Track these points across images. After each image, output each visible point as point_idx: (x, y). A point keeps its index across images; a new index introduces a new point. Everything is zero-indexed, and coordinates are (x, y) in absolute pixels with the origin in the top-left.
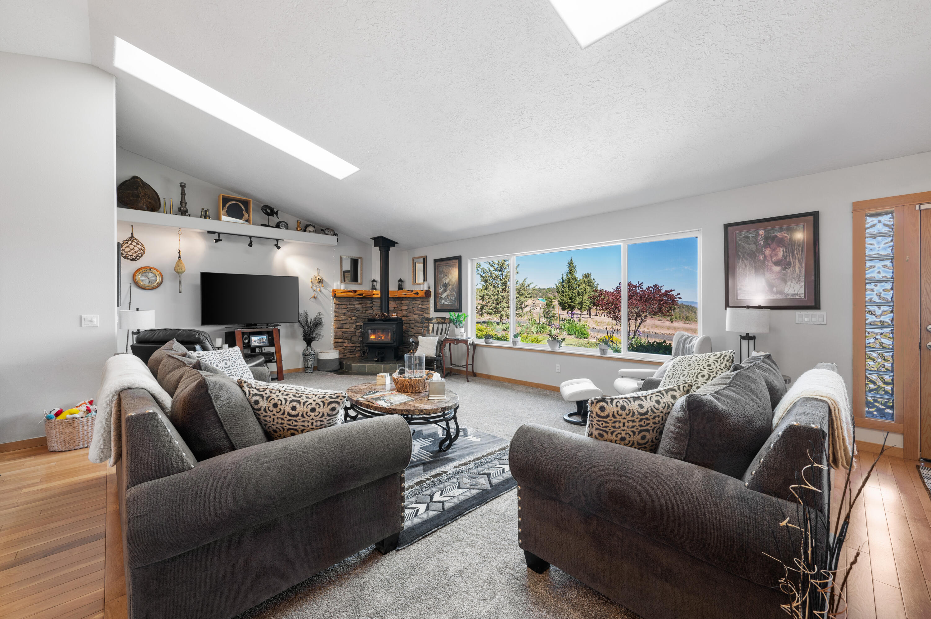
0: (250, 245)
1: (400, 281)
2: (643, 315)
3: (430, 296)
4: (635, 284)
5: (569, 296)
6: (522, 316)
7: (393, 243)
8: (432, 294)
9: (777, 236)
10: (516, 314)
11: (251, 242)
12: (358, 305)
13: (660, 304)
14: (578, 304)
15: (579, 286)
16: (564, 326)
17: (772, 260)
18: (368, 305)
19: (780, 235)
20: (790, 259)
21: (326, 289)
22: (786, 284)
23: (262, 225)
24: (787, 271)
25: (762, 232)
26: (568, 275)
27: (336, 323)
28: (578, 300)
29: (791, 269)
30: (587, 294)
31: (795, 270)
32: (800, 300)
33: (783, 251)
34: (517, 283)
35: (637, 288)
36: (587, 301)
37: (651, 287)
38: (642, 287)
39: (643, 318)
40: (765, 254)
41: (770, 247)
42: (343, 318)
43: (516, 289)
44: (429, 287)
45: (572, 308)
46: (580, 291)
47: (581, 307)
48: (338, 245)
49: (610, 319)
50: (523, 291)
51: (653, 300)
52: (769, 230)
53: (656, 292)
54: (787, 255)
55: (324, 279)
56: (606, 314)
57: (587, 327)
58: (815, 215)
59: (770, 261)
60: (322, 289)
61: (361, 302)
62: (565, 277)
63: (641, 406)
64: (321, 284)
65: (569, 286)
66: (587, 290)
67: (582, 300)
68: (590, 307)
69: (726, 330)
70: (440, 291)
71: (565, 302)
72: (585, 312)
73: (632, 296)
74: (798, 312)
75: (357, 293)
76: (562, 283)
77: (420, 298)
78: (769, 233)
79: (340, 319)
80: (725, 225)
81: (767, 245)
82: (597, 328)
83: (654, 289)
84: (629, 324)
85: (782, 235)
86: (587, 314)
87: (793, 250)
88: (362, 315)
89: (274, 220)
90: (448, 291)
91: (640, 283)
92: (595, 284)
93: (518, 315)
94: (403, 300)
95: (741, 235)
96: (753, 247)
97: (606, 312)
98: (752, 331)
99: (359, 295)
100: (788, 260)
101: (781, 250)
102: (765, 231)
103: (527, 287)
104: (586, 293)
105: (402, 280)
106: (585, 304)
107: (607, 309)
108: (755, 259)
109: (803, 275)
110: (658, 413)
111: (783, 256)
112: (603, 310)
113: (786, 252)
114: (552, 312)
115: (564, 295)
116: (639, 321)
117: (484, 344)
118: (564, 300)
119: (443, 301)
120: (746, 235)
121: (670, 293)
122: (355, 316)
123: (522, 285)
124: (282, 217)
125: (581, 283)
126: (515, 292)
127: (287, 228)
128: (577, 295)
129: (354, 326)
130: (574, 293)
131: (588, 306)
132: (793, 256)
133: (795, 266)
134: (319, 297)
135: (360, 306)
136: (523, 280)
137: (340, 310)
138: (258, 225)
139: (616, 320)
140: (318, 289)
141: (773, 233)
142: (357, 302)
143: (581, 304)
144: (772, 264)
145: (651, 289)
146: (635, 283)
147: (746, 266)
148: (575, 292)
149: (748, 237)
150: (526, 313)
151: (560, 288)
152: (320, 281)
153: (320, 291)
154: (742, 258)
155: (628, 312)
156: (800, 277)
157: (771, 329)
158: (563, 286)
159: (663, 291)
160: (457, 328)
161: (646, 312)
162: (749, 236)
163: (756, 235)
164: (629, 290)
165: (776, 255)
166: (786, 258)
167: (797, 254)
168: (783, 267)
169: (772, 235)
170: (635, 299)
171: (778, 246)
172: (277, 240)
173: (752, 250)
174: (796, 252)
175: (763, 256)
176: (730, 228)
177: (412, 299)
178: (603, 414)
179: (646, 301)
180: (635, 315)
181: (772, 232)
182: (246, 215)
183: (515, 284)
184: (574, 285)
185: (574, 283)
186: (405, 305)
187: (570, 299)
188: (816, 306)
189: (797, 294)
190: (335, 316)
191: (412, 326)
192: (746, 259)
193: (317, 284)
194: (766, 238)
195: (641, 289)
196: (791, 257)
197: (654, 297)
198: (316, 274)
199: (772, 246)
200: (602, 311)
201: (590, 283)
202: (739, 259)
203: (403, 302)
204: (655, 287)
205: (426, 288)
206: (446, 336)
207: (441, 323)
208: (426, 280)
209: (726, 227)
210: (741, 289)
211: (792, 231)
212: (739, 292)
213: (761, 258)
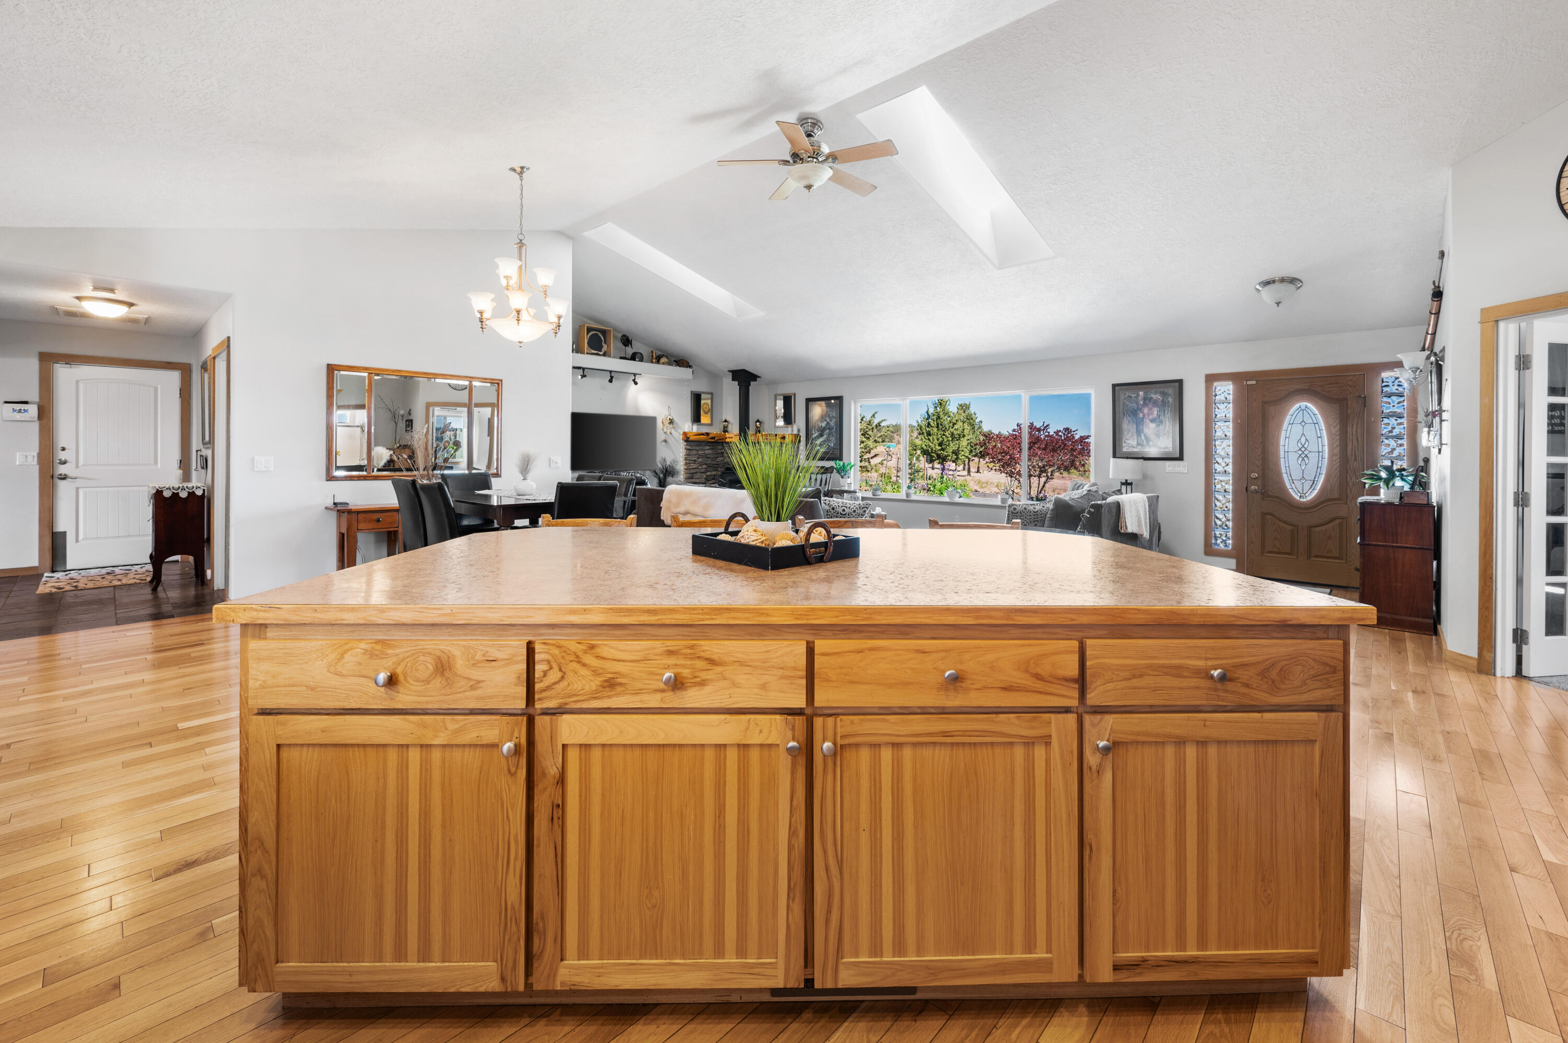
0: (611, 381)
2: (1050, 470)
3: (800, 441)
4: (1038, 427)
5: (938, 440)
6: (868, 471)
7: (754, 377)
8: (803, 439)
9: (1152, 398)
10: (861, 467)
11: (612, 377)
12: (708, 451)
13: (1072, 455)
14: (953, 453)
15: (954, 424)
16: (934, 486)
17: (1149, 418)
18: (719, 451)
19: (1155, 398)
20: (1162, 418)
21: (676, 431)
22: (1159, 438)
23: (621, 358)
24: (1160, 428)
25: (1141, 393)
26: (936, 407)
27: (687, 471)
28: (953, 447)
29: (1163, 426)
30: (966, 438)
31: (1166, 428)
32: (1170, 453)
34: (862, 420)
35: (1042, 432)
36: (965, 449)
37: (1060, 431)
38: (1048, 430)
39: (1049, 474)
40: (1144, 412)
41: (1147, 407)
42: (694, 467)
43: (861, 429)
44: (799, 430)
45: (943, 460)
46: (955, 432)
47: (957, 458)
48: (693, 378)
49: (1003, 475)
50: (870, 433)
51: (1062, 449)
52: (1147, 392)
53: (1067, 439)
54: (1160, 414)
55: (675, 419)
56: (998, 468)
57: (968, 489)
58: (1180, 382)
60: (673, 431)
61: (711, 447)
62: (931, 411)
63: (1035, 508)
64: (671, 426)
65: (938, 424)
66: (966, 432)
67: (959, 448)
68: (969, 459)
69: (1110, 477)
70: (814, 436)
71: (932, 450)
72: (961, 467)
73: (1035, 443)
74: (1168, 463)
75: (710, 436)
76: (927, 419)
78: (1147, 394)
79: (691, 467)
80: (1113, 385)
81: (1145, 404)
82: (981, 490)
83: (1064, 434)
84: (1030, 483)
86: (964, 469)
87: (1166, 410)
88: (713, 462)
89: (630, 351)
90: (825, 436)
91: (1045, 425)
92: (977, 421)
93: (864, 469)
95: (1125, 394)
96: (1135, 405)
97: (998, 465)
98: (1130, 478)
99: (712, 438)
101: (1156, 409)
102: (1144, 393)
103: (876, 425)
104: (964, 436)
106: (963, 453)
107: (999, 460)
108: (1137, 416)
109: (1172, 431)
110: (1043, 512)
111: (1157, 415)
112: (993, 462)
113: (1160, 411)
114: (916, 465)
115: (931, 438)
116: (1043, 480)
117: (871, 496)
118: (930, 447)
120: (1129, 394)
121: (1087, 440)
122: (706, 464)
123: (870, 423)
124: (637, 347)
125: (957, 421)
126: (859, 434)
127: (641, 360)
128: (950, 439)
129: (705, 476)
130: (946, 437)
131: (967, 457)
132: (1164, 415)
133: (1165, 424)
134: (669, 441)
135: (710, 452)
136: (871, 415)
137: (690, 457)
138: (617, 358)
139: (1012, 477)
140: (668, 432)
142: (708, 447)
143: (956, 453)
144: (1149, 421)
145: (1060, 434)
146: (1038, 424)
147: (1129, 422)
148: (947, 434)
149: (1131, 397)
150: (876, 466)
151: (924, 427)
152: (671, 422)
153: (671, 433)
154: (1126, 415)
155: (1029, 466)
156: (1170, 433)
157: (1145, 477)
158: (929, 424)
159: (1077, 437)
160: (842, 478)
161: (1053, 466)
163: (1137, 395)
164: (1030, 433)
165: (1152, 414)
166: (1159, 417)
167: (1167, 413)
168: (1157, 424)
169: (1150, 396)
170: (1039, 448)
171: (1154, 406)
172: (635, 375)
173: (1134, 409)
175: (1143, 414)
176: (1117, 388)
178: (1015, 512)
179: (1054, 450)
180: (1039, 470)
181: (1149, 394)
182: (605, 348)
183: (859, 421)
184: (946, 423)
185: (946, 420)
187: (940, 445)
188: (1181, 458)
189: (1166, 448)
190: (686, 464)
192: (1130, 416)
193: (668, 425)
194: (1145, 399)
195: (1047, 434)
197: (1065, 445)
198: (667, 413)
199: (1149, 406)
200: (993, 464)
201: (970, 419)
202: (1124, 415)
204: (1065, 432)
205: (795, 432)
206: (828, 487)
207: (822, 474)
208: (795, 422)
209: (1114, 386)
210: (1125, 442)
211: (1164, 394)
212: (1123, 444)
213: (1141, 416)
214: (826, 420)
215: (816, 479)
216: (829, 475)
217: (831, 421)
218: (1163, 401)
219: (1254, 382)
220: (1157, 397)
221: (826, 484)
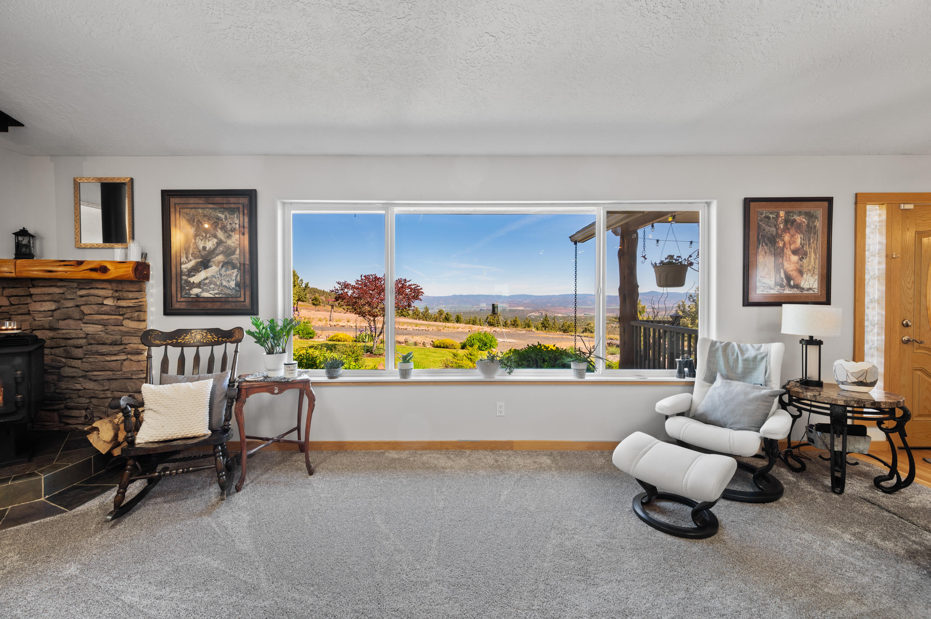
1: (23, 233)
3: (147, 277)
8: (156, 273)
9: (796, 220)
17: (790, 248)
19: (799, 220)
20: (806, 248)
22: (802, 276)
24: (803, 262)
25: (782, 214)
29: (807, 259)
31: (810, 262)
32: (815, 296)
33: (801, 238)
40: (785, 240)
41: (789, 232)
44: (144, 255)
52: (789, 212)
54: (804, 243)
58: (830, 201)
59: (789, 249)
70: (186, 266)
77: (109, 281)
78: (789, 215)
80: (744, 199)
81: (786, 229)
85: (800, 220)
87: (809, 238)
90: (215, 268)
94: (34, 286)
95: (760, 214)
96: (773, 230)
100: (805, 249)
101: (799, 237)
102: (786, 213)
105: (31, 231)
108: (775, 245)
109: (817, 267)
111: (801, 244)
113: (804, 240)
117: (325, 379)
119: (195, 291)
120: (767, 214)
132: (809, 245)
133: (810, 256)
141: (793, 216)
144: (790, 253)
147: (766, 253)
149: (768, 218)
154: (762, 243)
156: (815, 269)
160: (270, 353)
162: (770, 217)
163: (776, 215)
165: (794, 242)
166: (803, 247)
167: (813, 243)
168: (800, 257)
169: (792, 218)
171: (796, 232)
173: (772, 234)
174: (812, 241)
175: (783, 242)
176: (750, 205)
177: (75, 285)
181: (791, 215)
186: (49, 298)
188: (828, 301)
189: (812, 289)
191: (79, 352)
192: (766, 245)
194: (786, 221)
196: (807, 246)
199: (791, 231)
202: (759, 243)
203: (33, 291)
205: (134, 258)
206: (232, 374)
207: (212, 344)
208: (133, 238)
209: (748, 202)
210: (760, 281)
211: (810, 216)
212: (758, 284)
213: (781, 245)
214: (215, 236)
215: (197, 358)
216: (231, 347)
217: (229, 237)
218: (808, 225)
219: (911, 206)
220: (801, 219)
221: (223, 368)
